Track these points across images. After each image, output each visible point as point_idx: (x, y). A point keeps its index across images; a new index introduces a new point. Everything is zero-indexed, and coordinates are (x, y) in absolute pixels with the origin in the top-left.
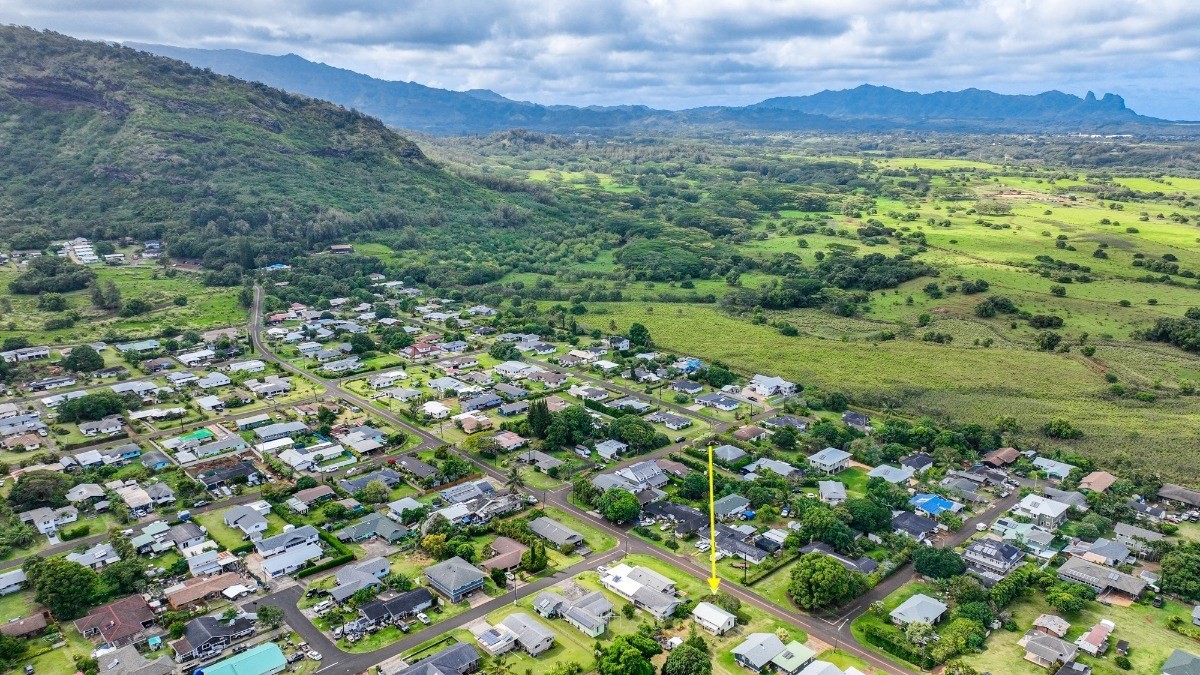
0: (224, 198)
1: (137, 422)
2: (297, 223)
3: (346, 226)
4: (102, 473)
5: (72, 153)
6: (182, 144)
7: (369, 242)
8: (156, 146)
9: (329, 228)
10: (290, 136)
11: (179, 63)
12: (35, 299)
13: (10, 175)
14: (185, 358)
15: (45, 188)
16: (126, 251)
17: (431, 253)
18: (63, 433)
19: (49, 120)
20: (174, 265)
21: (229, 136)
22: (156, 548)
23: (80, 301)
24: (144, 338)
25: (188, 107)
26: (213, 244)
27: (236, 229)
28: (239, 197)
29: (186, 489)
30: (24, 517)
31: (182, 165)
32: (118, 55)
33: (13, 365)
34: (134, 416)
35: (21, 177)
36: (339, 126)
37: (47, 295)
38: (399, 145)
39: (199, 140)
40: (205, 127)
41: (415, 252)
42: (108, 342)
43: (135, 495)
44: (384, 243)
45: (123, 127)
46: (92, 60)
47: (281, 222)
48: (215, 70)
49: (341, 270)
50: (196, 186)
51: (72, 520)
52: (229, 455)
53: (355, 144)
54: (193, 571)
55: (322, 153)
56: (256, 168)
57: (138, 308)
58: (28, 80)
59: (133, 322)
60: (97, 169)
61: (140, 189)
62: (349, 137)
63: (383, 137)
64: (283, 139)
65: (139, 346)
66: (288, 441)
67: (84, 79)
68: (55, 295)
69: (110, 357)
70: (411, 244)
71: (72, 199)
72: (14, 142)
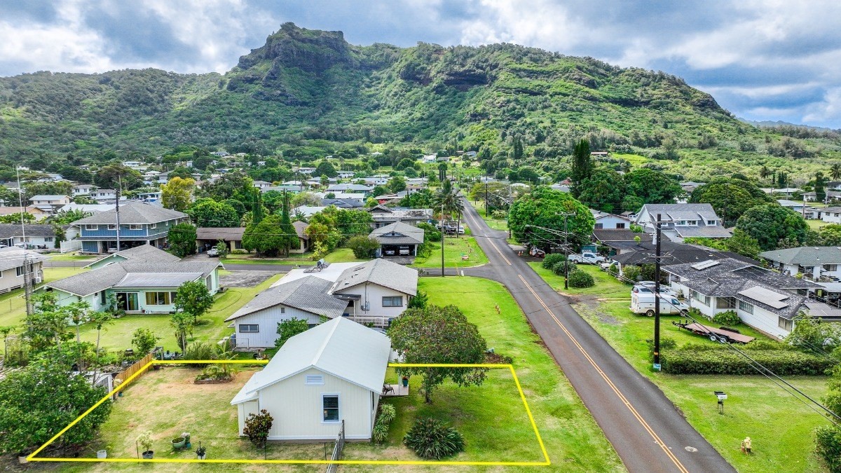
2: (570, 137)
6: (519, 97)
8: (502, 98)
15: (440, 131)
21: (554, 90)
25: (532, 74)
28: (540, 124)
31: (514, 108)
36: (645, 85)
38: (696, 97)
39: (532, 94)
40: (538, 85)
45: (489, 89)
46: (488, 55)
47: (558, 136)
50: (519, 122)
53: (655, 97)
55: (623, 103)
56: (564, 109)
60: (467, 116)
62: (651, 92)
63: (682, 92)
64: (594, 92)
72: (438, 110)
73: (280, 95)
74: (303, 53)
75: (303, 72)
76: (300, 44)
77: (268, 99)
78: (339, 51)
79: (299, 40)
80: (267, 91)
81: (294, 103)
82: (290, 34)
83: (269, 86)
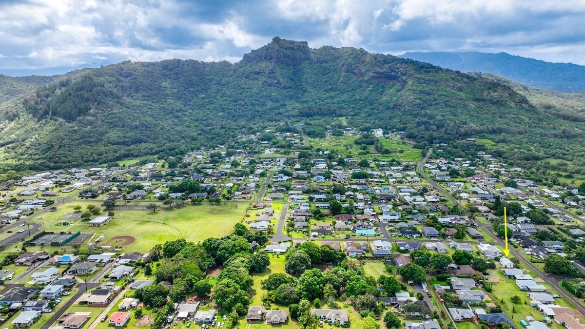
0: (431, 117)
1: (370, 181)
2: (455, 128)
3: (476, 131)
4: (355, 190)
5: (386, 99)
6: (421, 96)
7: (485, 138)
8: (412, 97)
9: (467, 131)
10: (466, 93)
11: (428, 64)
12: (359, 146)
13: (366, 106)
14: (393, 168)
15: (375, 111)
16: (392, 134)
17: (512, 145)
18: (351, 180)
19: (382, 87)
20: (406, 140)
21: (440, 93)
22: (359, 208)
23: (372, 148)
24: (385, 161)
25: (427, 82)
26: (421, 134)
27: (431, 129)
28: (436, 117)
29: (374, 198)
30: (334, 195)
31: (419, 104)
32: (407, 63)
33: (346, 162)
34: (370, 180)
35: (369, 106)
36: (489, 89)
37: (363, 145)
38: (517, 97)
39: (428, 94)
40: (431, 89)
41: (504, 144)
42: (373, 161)
43: (360, 196)
44: (490, 139)
45: (403, 90)
46: (399, 65)
47: (449, 128)
48: (442, 66)
49: (466, 148)
50: (423, 112)
51: (344, 198)
52: (390, 194)
53: (495, 97)
54: (365, 214)
55: (478, 100)
56: (447, 106)
57: (387, 152)
58: (378, 73)
59: (384, 156)
60: (391, 105)
61: (403, 112)
62: (492, 94)
63: (509, 94)
64: (462, 95)
65: (382, 163)
66: (409, 194)
67: (395, 72)
68: (365, 145)
69: (372, 165)
70: (503, 141)
71: (381, 115)
72: (370, 95)
73: (277, 83)
74: (286, 56)
75: (286, 67)
76: (284, 51)
77: (270, 85)
78: (305, 54)
79: (283, 48)
80: (269, 81)
81: (285, 88)
82: (279, 45)
83: (270, 77)
